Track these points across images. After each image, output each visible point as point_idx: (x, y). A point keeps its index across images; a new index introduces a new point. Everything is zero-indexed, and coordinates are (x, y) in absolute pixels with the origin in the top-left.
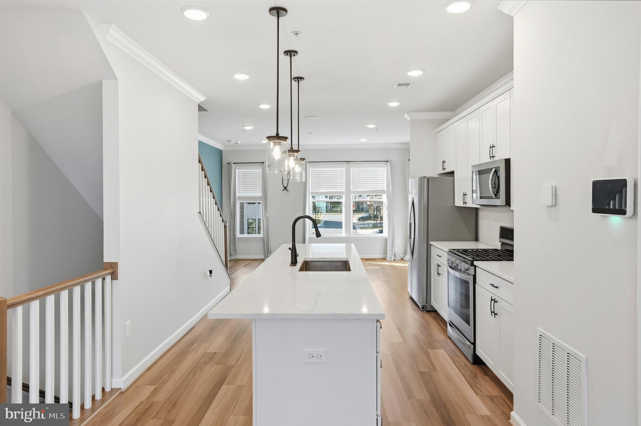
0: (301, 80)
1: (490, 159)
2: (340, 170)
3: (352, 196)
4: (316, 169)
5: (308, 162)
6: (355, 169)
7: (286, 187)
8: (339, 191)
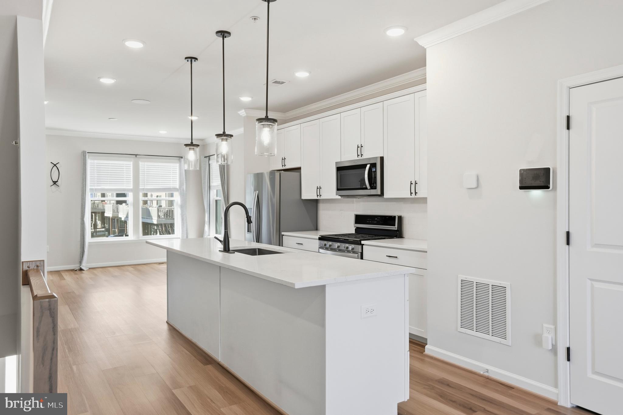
0: (195, 61)
1: (358, 157)
2: (128, 164)
3: (140, 193)
4: (96, 161)
5: (88, 153)
6: (144, 165)
7: (56, 182)
8: (125, 187)
